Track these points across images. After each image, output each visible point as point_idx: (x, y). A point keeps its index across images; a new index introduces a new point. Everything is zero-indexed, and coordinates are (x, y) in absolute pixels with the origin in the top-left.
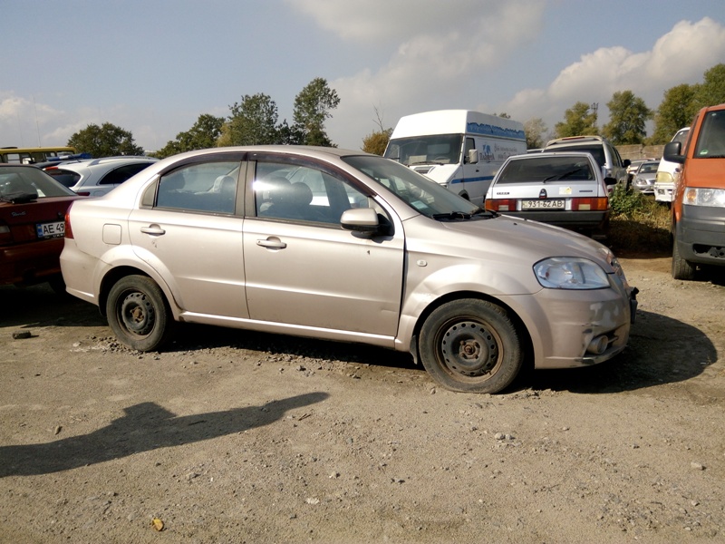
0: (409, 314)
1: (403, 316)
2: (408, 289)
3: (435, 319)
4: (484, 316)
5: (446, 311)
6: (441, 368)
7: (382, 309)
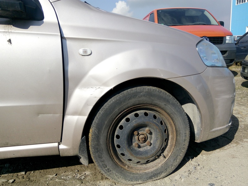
0: (75, 113)
1: (68, 118)
2: (70, 84)
3: (106, 114)
4: (157, 102)
5: (118, 103)
6: (116, 164)
7: (38, 114)
